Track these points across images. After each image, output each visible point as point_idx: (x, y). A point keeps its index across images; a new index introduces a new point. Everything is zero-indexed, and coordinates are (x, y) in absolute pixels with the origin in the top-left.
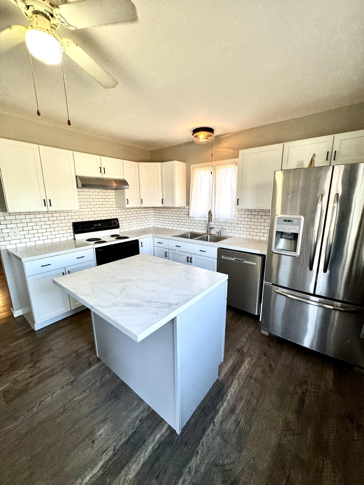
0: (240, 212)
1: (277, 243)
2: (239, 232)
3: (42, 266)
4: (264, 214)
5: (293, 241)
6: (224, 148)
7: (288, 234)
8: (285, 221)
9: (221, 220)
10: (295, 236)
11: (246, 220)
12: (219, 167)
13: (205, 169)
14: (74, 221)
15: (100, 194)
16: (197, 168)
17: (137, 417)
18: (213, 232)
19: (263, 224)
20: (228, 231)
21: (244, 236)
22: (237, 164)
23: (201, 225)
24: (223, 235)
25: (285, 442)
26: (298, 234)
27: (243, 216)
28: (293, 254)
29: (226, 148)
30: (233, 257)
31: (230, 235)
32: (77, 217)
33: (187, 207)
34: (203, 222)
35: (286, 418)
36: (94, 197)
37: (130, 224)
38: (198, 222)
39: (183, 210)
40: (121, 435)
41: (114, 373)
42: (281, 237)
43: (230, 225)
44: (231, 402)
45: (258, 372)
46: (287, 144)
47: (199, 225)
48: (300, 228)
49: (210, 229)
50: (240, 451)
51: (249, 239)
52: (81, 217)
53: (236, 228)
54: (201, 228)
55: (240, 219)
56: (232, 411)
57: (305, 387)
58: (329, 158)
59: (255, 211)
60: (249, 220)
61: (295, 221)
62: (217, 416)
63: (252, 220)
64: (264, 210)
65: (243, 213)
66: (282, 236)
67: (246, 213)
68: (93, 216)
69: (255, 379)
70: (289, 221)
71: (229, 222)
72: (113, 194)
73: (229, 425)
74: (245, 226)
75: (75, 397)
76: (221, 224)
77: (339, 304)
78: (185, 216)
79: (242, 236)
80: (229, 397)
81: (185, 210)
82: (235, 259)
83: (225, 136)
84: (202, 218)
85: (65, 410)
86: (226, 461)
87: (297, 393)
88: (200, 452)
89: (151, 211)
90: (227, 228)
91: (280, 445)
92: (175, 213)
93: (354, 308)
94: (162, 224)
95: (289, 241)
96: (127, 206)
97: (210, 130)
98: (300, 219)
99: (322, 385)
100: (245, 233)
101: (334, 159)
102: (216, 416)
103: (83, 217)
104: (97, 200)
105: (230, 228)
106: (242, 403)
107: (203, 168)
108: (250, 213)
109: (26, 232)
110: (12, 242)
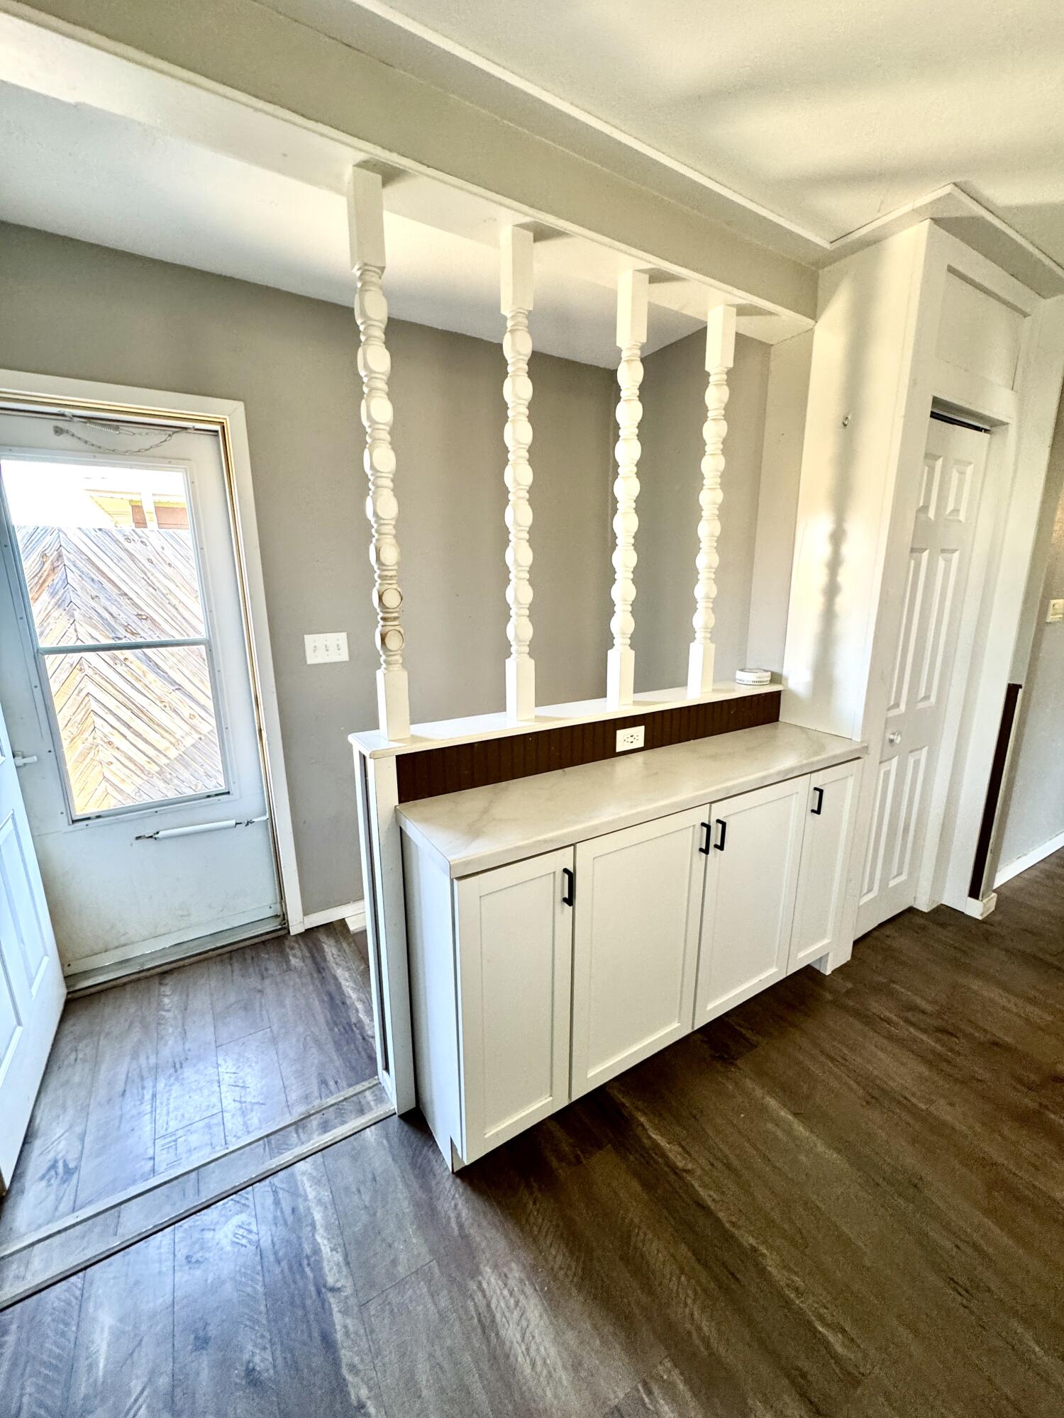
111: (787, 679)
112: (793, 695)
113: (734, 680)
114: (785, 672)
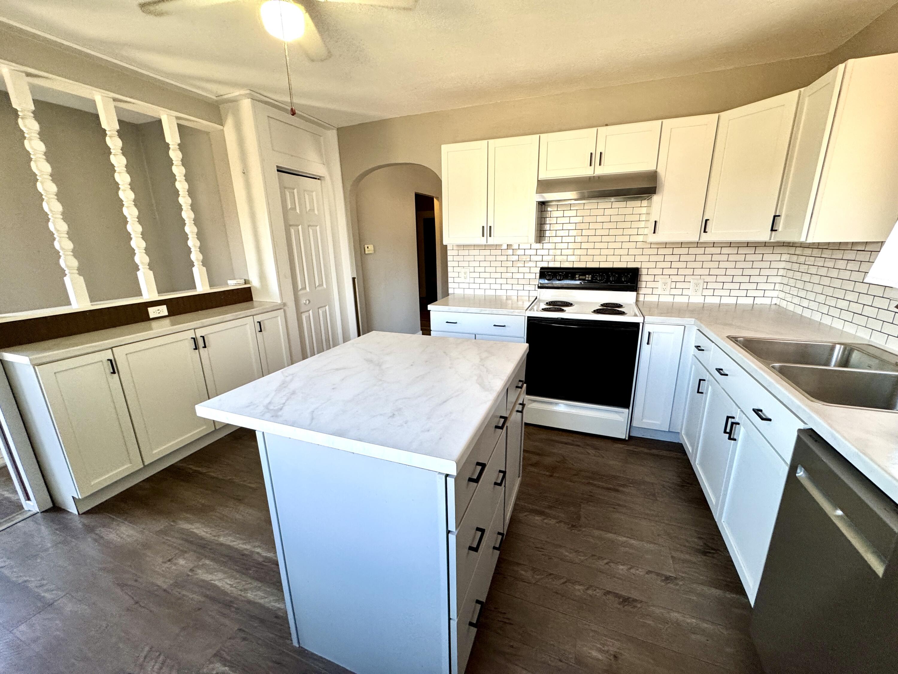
37: (681, 285)
68: (585, 258)
72: (643, 211)
109: (477, 275)
110: (461, 285)
111: (251, 282)
112: (256, 288)
113: (228, 284)
114: (250, 279)
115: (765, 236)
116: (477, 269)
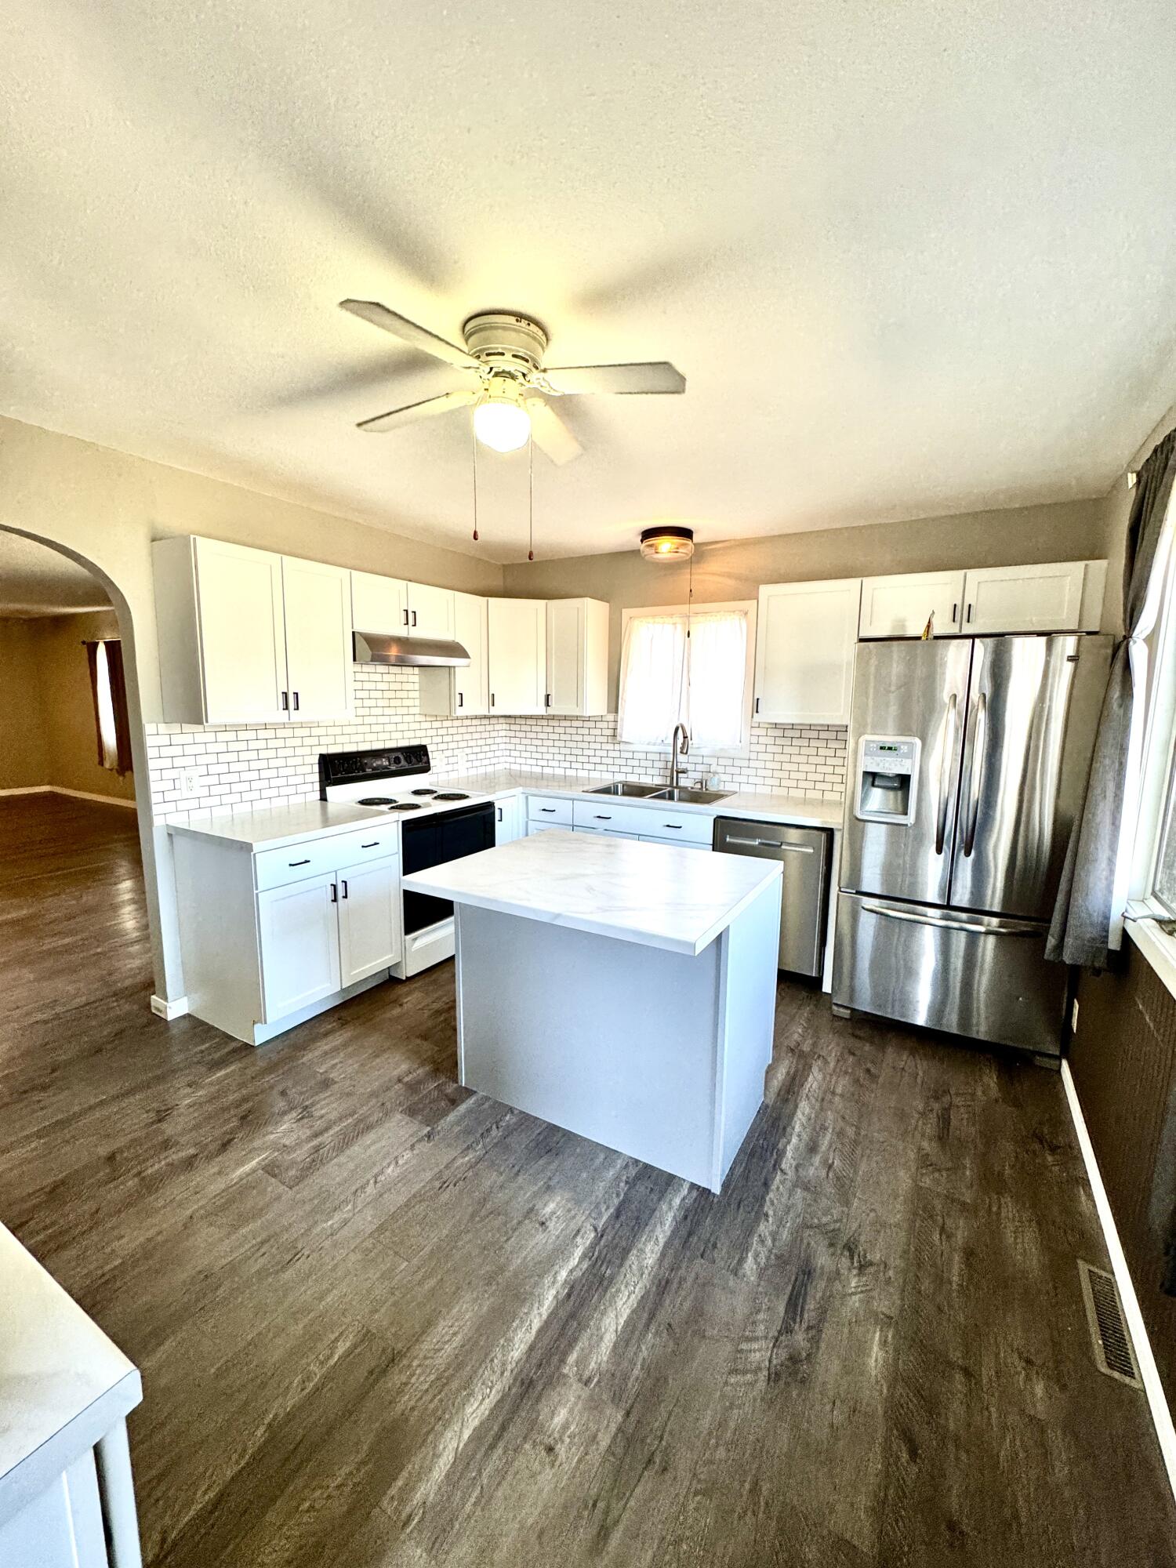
0: (756, 731)
1: (864, 800)
2: (752, 780)
3: (291, 865)
4: (814, 734)
5: (900, 793)
6: (713, 574)
7: (888, 777)
8: (881, 748)
9: (704, 752)
10: (904, 781)
11: (770, 749)
12: (700, 618)
13: (661, 620)
14: (324, 751)
15: (386, 678)
16: (640, 617)
17: (617, 1178)
18: (685, 782)
19: (812, 760)
20: (724, 777)
21: (767, 790)
22: (746, 614)
23: (649, 764)
24: (713, 787)
25: (927, 1182)
26: (909, 776)
27: (762, 740)
28: (900, 819)
29: (719, 575)
30: (754, 838)
31: (729, 787)
32: (331, 740)
33: (611, 717)
34: (657, 757)
35: (920, 1149)
36: (372, 686)
37: (452, 760)
38: (643, 756)
39: (599, 725)
40: (597, 1206)
41: (521, 1112)
42: (873, 785)
43: (730, 762)
44: (805, 1137)
45: (842, 1085)
46: (870, 582)
47: (643, 763)
48: (913, 765)
49: (678, 772)
50: (847, 1203)
51: (778, 797)
52: (339, 739)
53: (745, 771)
54: (650, 771)
55: (755, 748)
56: (812, 1148)
57: (946, 1099)
58: (958, 618)
59: (793, 727)
60: (779, 749)
61: (904, 749)
62: (784, 1160)
63: (787, 750)
64: (815, 725)
65: (762, 732)
66: (876, 783)
67: (771, 732)
68: (369, 737)
69: (842, 1096)
70: (890, 748)
71: (726, 755)
72: (416, 679)
73: (814, 1170)
74: (769, 765)
75: (454, 1159)
76: (706, 760)
77: (995, 921)
78: (604, 739)
79: (760, 789)
80: (797, 1128)
81: (605, 725)
82: (760, 843)
83: (713, 547)
84: (654, 744)
85: (445, 1183)
86: (824, 1220)
87: (932, 1110)
88: (771, 1213)
89: (502, 726)
90: (720, 769)
91: (918, 1189)
92: (573, 731)
93: (1026, 926)
94: (534, 762)
95: (891, 794)
96: (460, 712)
97: (685, 533)
98: (910, 745)
99: (979, 1093)
100: (769, 781)
101: (968, 621)
102: (781, 1160)
103: (345, 739)
104: (379, 694)
105: (729, 770)
106: (828, 1136)
107: (657, 620)
108: (779, 733)
109: (214, 780)
110: (182, 805)
115: (541, 710)
116: (213, 769)
